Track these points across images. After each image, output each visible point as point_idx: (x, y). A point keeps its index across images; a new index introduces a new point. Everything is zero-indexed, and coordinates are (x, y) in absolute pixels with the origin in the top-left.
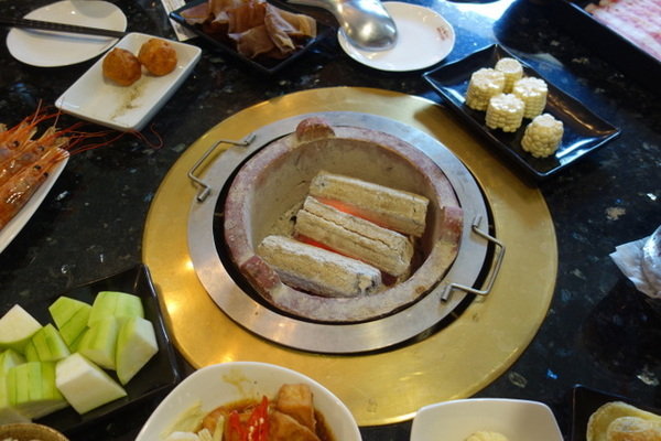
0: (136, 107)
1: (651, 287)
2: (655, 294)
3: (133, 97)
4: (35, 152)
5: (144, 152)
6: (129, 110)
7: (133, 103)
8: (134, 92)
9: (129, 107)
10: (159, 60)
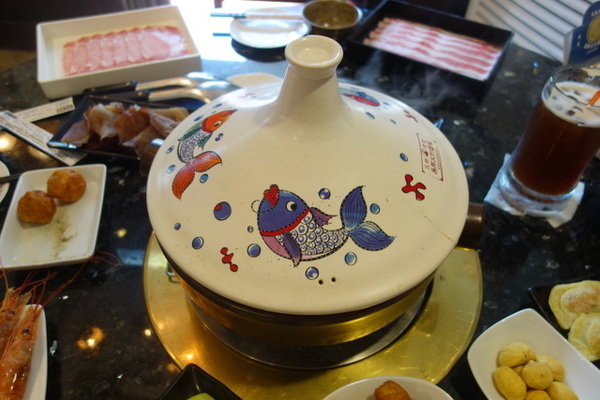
0: (71, 237)
1: (518, 209)
2: (523, 212)
3: (62, 230)
4: (9, 319)
5: (107, 273)
6: (67, 243)
7: (66, 235)
8: (59, 226)
9: (64, 240)
10: (73, 187)
